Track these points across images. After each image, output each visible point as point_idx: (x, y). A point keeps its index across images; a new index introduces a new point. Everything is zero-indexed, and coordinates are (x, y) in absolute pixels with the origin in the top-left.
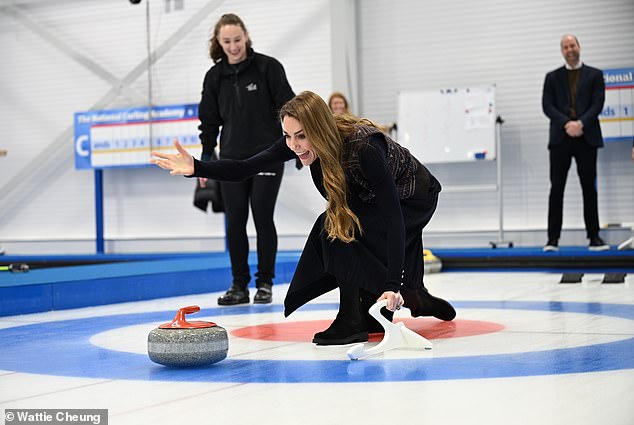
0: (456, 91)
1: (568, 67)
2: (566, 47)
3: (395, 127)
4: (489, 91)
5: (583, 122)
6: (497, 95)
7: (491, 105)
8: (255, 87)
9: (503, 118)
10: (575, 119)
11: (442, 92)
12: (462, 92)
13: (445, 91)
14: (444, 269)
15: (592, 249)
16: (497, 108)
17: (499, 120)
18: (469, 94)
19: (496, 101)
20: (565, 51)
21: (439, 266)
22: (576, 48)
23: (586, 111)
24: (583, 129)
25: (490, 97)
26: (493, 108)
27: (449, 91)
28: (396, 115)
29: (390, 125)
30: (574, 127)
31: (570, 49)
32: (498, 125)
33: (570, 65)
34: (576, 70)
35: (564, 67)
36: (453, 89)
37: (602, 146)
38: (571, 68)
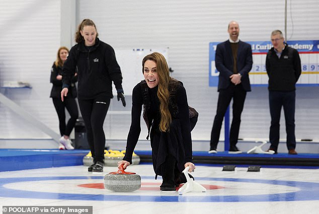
0: (143, 50)
1: (231, 41)
2: (232, 28)
8: (98, 61)
9: (172, 69)
10: (237, 73)
11: (134, 50)
12: (147, 51)
21: (139, 160)
22: (237, 30)
23: (243, 67)
27: (138, 50)
30: (236, 78)
31: (234, 30)
34: (236, 43)
35: (228, 41)
36: (141, 49)
37: (250, 91)
38: (233, 42)
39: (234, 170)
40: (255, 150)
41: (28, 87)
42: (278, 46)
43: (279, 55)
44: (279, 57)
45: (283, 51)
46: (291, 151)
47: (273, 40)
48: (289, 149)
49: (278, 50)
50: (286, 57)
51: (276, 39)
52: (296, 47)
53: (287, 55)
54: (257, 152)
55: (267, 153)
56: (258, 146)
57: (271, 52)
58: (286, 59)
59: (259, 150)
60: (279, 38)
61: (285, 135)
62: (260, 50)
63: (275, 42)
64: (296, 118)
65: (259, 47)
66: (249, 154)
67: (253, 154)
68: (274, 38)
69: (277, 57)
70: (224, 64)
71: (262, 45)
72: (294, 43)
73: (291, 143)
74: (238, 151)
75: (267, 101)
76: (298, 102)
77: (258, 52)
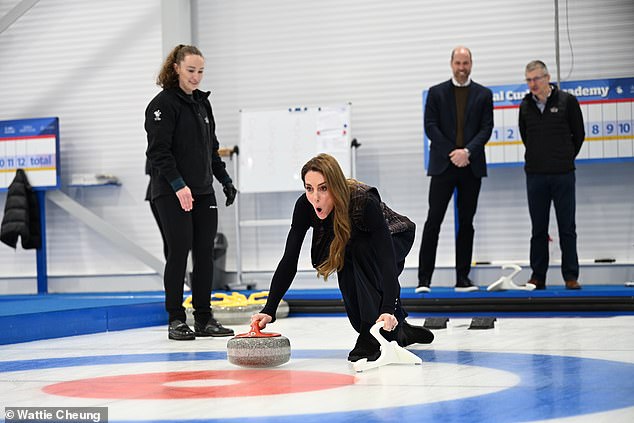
0: (306, 109)
1: (455, 83)
2: (458, 63)
3: (236, 150)
4: (344, 110)
5: (470, 151)
6: (352, 115)
7: (345, 126)
9: (359, 141)
11: (290, 110)
12: (313, 110)
13: (293, 109)
14: (291, 314)
15: (458, 289)
16: (352, 129)
17: (355, 144)
18: (321, 114)
19: (352, 122)
20: (456, 67)
21: (287, 310)
23: (475, 135)
24: (470, 159)
25: (344, 117)
26: (347, 129)
27: (298, 110)
28: (237, 136)
29: (232, 148)
30: (460, 156)
32: (354, 148)
33: (458, 82)
34: (464, 87)
36: (302, 109)
37: (486, 175)
38: (459, 85)
39: (445, 327)
40: (501, 283)
41: (114, 183)
42: (539, 91)
43: (542, 107)
44: (542, 110)
45: (549, 98)
46: (569, 284)
47: (529, 80)
48: (565, 279)
49: (540, 96)
50: (554, 110)
51: (536, 79)
52: (577, 92)
53: (557, 107)
54: (506, 286)
55: (523, 288)
56: (506, 276)
57: (525, 102)
58: (554, 113)
59: (508, 284)
60: (539, 76)
61: (560, 253)
62: (513, 101)
63: (532, 84)
64: (577, 222)
65: (511, 95)
66: (491, 291)
67: (498, 290)
68: (532, 75)
69: (539, 110)
70: (440, 128)
71: (516, 91)
72: (574, 85)
73: (570, 267)
74: (471, 285)
75: (525, 193)
76: (580, 193)
77: (511, 104)
